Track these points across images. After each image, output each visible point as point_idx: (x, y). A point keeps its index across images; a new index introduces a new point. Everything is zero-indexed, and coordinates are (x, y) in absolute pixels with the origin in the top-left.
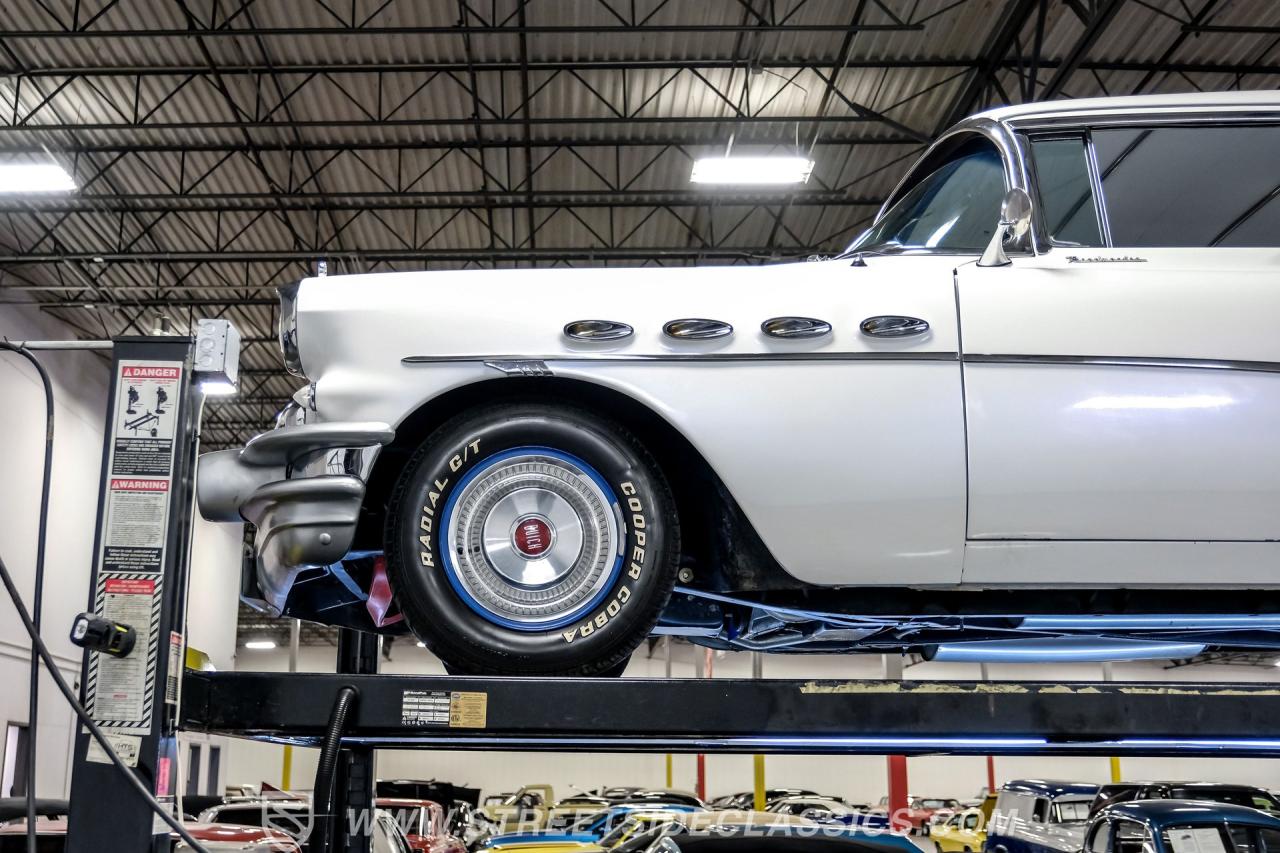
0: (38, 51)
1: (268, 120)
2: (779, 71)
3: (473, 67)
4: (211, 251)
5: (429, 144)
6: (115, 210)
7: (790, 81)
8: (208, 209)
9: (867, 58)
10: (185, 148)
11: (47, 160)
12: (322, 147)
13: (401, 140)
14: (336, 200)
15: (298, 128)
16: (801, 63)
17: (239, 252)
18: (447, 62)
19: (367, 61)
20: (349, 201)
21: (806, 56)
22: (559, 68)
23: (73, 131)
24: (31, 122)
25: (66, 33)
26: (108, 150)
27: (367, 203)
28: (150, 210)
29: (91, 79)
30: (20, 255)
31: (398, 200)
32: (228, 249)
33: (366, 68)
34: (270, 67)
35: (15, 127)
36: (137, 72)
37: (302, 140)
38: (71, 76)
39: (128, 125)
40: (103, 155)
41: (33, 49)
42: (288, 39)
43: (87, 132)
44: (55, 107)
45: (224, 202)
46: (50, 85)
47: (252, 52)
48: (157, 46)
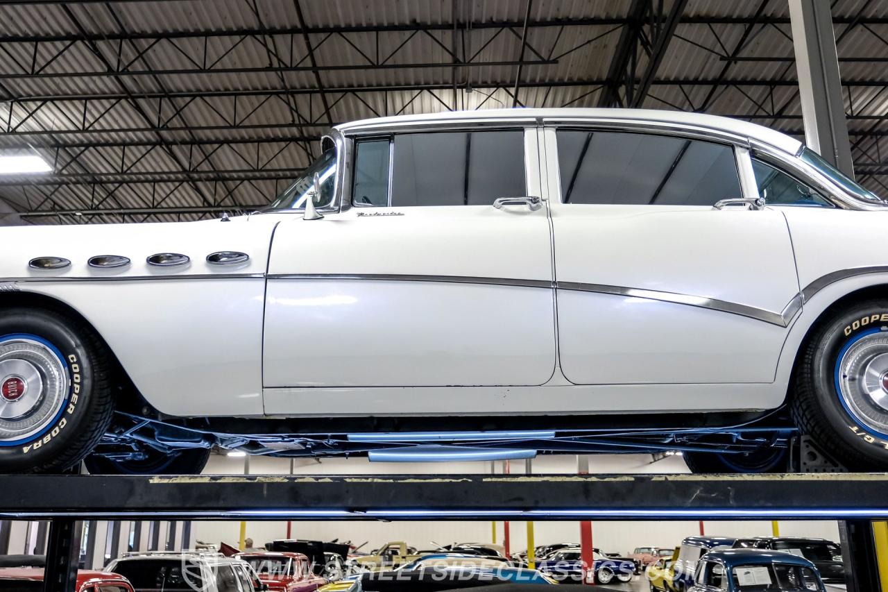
0: (23, 86)
1: (165, 127)
2: (484, 90)
3: (293, 92)
4: (150, 208)
5: (276, 140)
6: (89, 183)
7: (490, 96)
8: (147, 181)
9: (537, 81)
10: (124, 144)
11: (32, 153)
12: (210, 142)
13: (259, 137)
14: (226, 175)
15: (192, 131)
16: (497, 85)
17: (173, 208)
18: (276, 89)
19: (227, 89)
20: (235, 175)
21: (499, 81)
22: (346, 91)
23: (54, 135)
24: (20, 129)
25: (27, 75)
26: (78, 146)
27: (246, 176)
28: (112, 183)
29: (57, 103)
30: (29, 211)
31: (257, 174)
32: (159, 206)
33: (226, 93)
34: (166, 94)
35: (8, 133)
36: (86, 98)
37: (197, 138)
38: (44, 101)
39: (79, 131)
40: (75, 149)
41: (19, 85)
42: (174, 76)
43: (62, 135)
44: (38, 120)
45: (157, 177)
46: (33, 106)
47: (155, 85)
48: (94, 82)
